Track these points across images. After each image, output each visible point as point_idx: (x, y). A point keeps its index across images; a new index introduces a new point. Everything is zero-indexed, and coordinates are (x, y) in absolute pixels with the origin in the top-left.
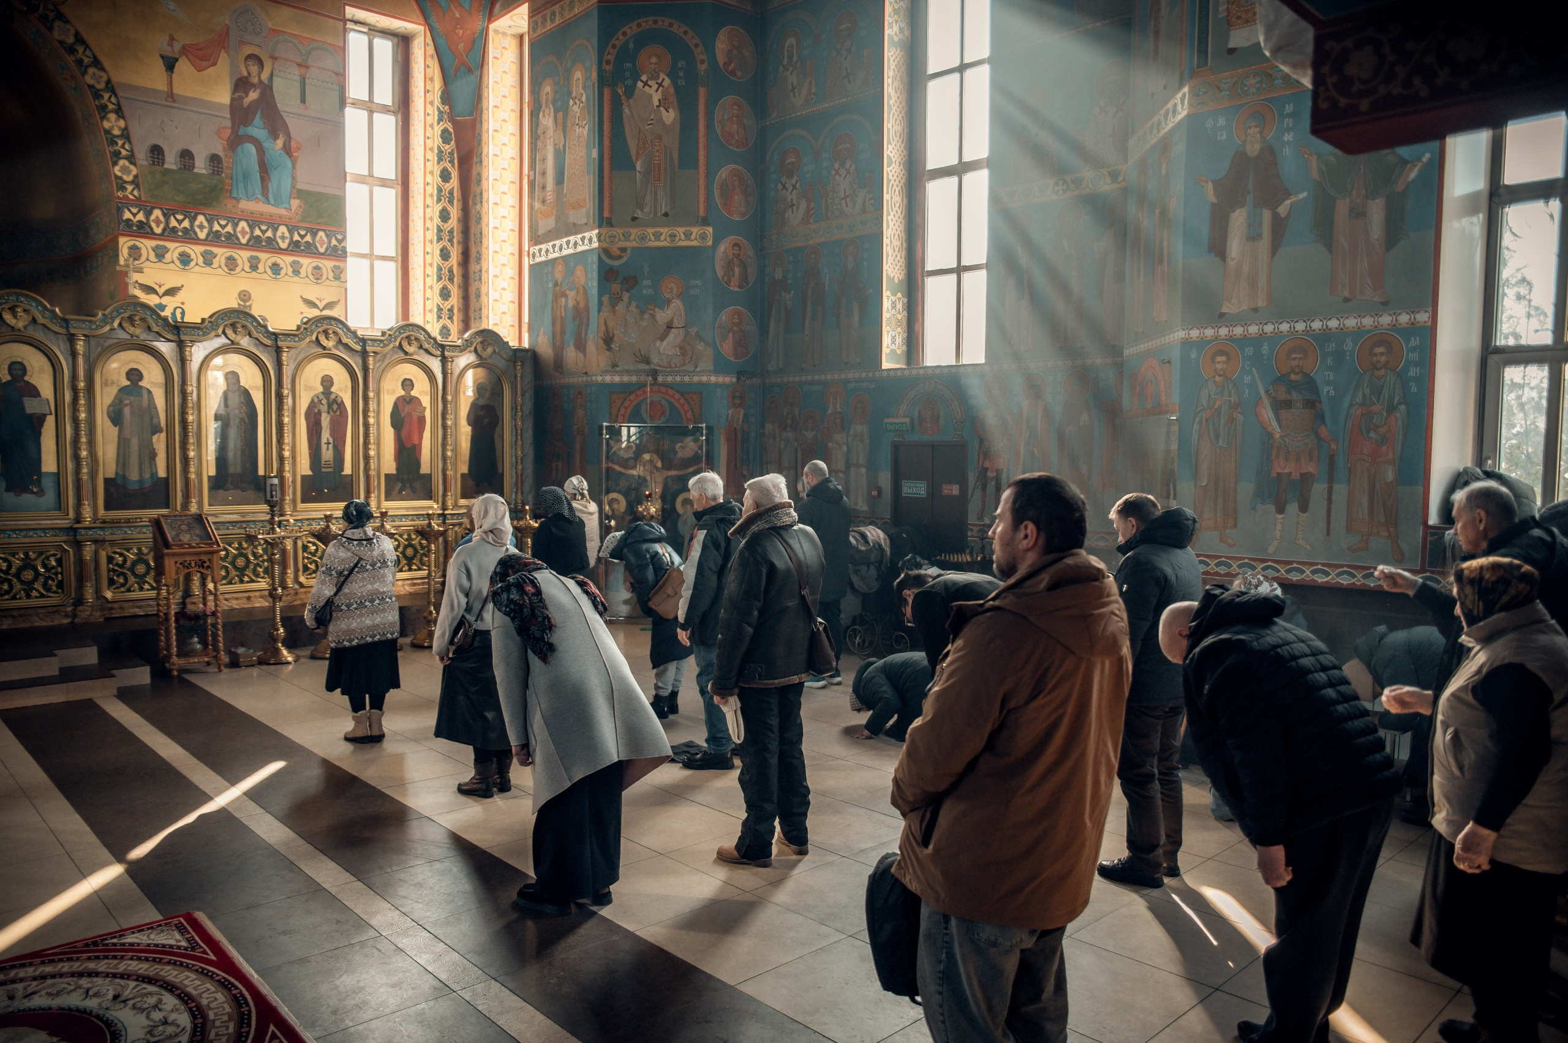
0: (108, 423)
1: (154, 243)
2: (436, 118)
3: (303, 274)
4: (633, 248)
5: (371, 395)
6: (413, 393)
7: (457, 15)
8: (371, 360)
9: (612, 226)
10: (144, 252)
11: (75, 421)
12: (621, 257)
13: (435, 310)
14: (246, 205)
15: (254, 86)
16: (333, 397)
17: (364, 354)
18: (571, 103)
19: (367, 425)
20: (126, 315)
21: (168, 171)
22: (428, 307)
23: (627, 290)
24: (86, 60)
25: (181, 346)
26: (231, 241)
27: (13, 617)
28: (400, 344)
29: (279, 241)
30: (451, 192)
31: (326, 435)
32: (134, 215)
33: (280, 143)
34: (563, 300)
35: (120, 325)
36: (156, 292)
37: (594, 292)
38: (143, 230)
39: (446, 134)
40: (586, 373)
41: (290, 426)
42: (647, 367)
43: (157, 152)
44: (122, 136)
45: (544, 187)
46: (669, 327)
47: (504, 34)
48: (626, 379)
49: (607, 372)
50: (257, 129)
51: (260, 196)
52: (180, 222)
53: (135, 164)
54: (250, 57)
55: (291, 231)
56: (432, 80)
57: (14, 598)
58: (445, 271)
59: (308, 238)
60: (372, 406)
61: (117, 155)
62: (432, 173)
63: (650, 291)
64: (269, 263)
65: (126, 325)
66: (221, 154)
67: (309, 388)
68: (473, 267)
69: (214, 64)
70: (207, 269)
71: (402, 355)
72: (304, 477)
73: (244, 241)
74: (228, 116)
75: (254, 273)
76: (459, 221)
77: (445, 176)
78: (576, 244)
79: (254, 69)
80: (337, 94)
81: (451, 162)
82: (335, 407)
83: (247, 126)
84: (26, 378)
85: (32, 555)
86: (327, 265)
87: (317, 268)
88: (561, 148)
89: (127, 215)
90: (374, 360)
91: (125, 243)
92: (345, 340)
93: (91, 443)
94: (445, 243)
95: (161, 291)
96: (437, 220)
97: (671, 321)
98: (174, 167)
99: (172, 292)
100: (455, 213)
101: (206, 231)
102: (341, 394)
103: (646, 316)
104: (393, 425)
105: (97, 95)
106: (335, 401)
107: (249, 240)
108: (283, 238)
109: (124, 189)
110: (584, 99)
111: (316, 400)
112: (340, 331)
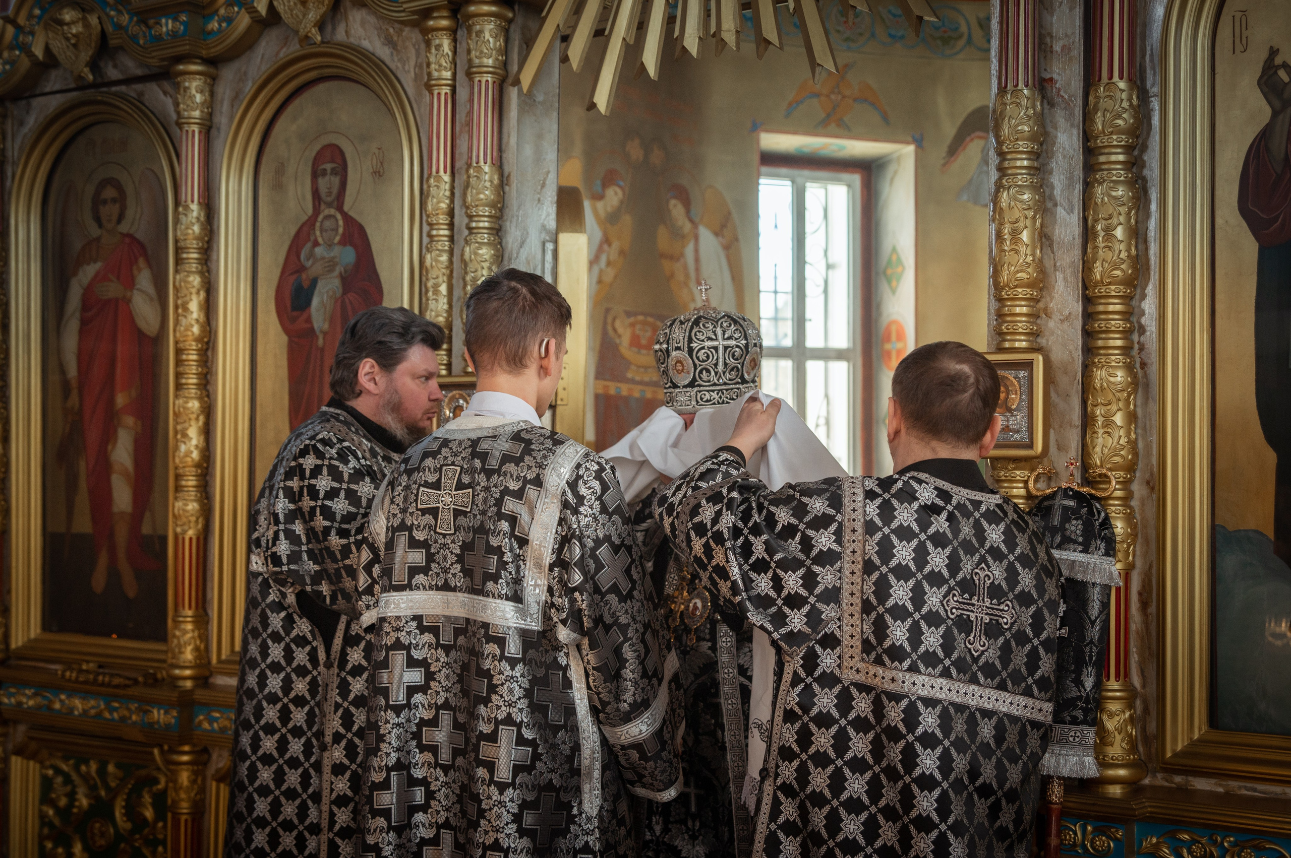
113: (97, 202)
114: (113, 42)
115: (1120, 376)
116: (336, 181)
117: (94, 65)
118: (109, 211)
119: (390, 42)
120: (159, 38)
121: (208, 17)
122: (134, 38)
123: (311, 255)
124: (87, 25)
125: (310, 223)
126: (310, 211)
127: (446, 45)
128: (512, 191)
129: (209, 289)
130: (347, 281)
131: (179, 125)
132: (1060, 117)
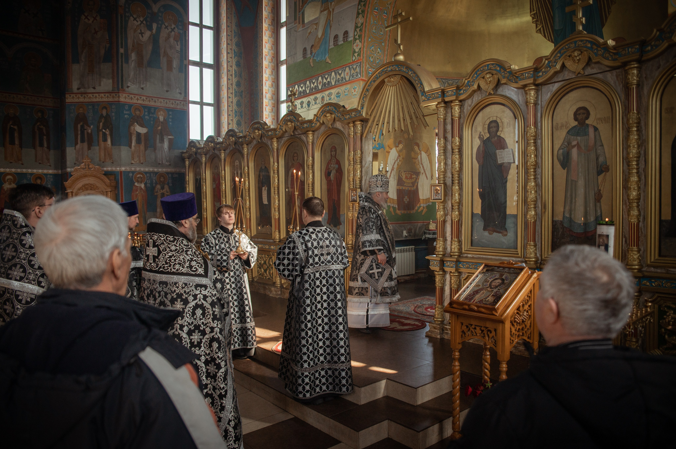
0: (558, 166)
35: (564, 65)
84: (498, 134)
93: (540, 186)
113: (294, 156)
114: (296, 128)
115: (457, 187)
116: (335, 153)
117: (293, 132)
118: (296, 158)
119: (343, 127)
120: (304, 128)
121: (312, 123)
122: (300, 127)
123: (331, 166)
124: (292, 125)
125: (330, 160)
127: (352, 129)
128: (364, 155)
129: (313, 173)
130: (337, 171)
131: (308, 143)
132: (448, 143)
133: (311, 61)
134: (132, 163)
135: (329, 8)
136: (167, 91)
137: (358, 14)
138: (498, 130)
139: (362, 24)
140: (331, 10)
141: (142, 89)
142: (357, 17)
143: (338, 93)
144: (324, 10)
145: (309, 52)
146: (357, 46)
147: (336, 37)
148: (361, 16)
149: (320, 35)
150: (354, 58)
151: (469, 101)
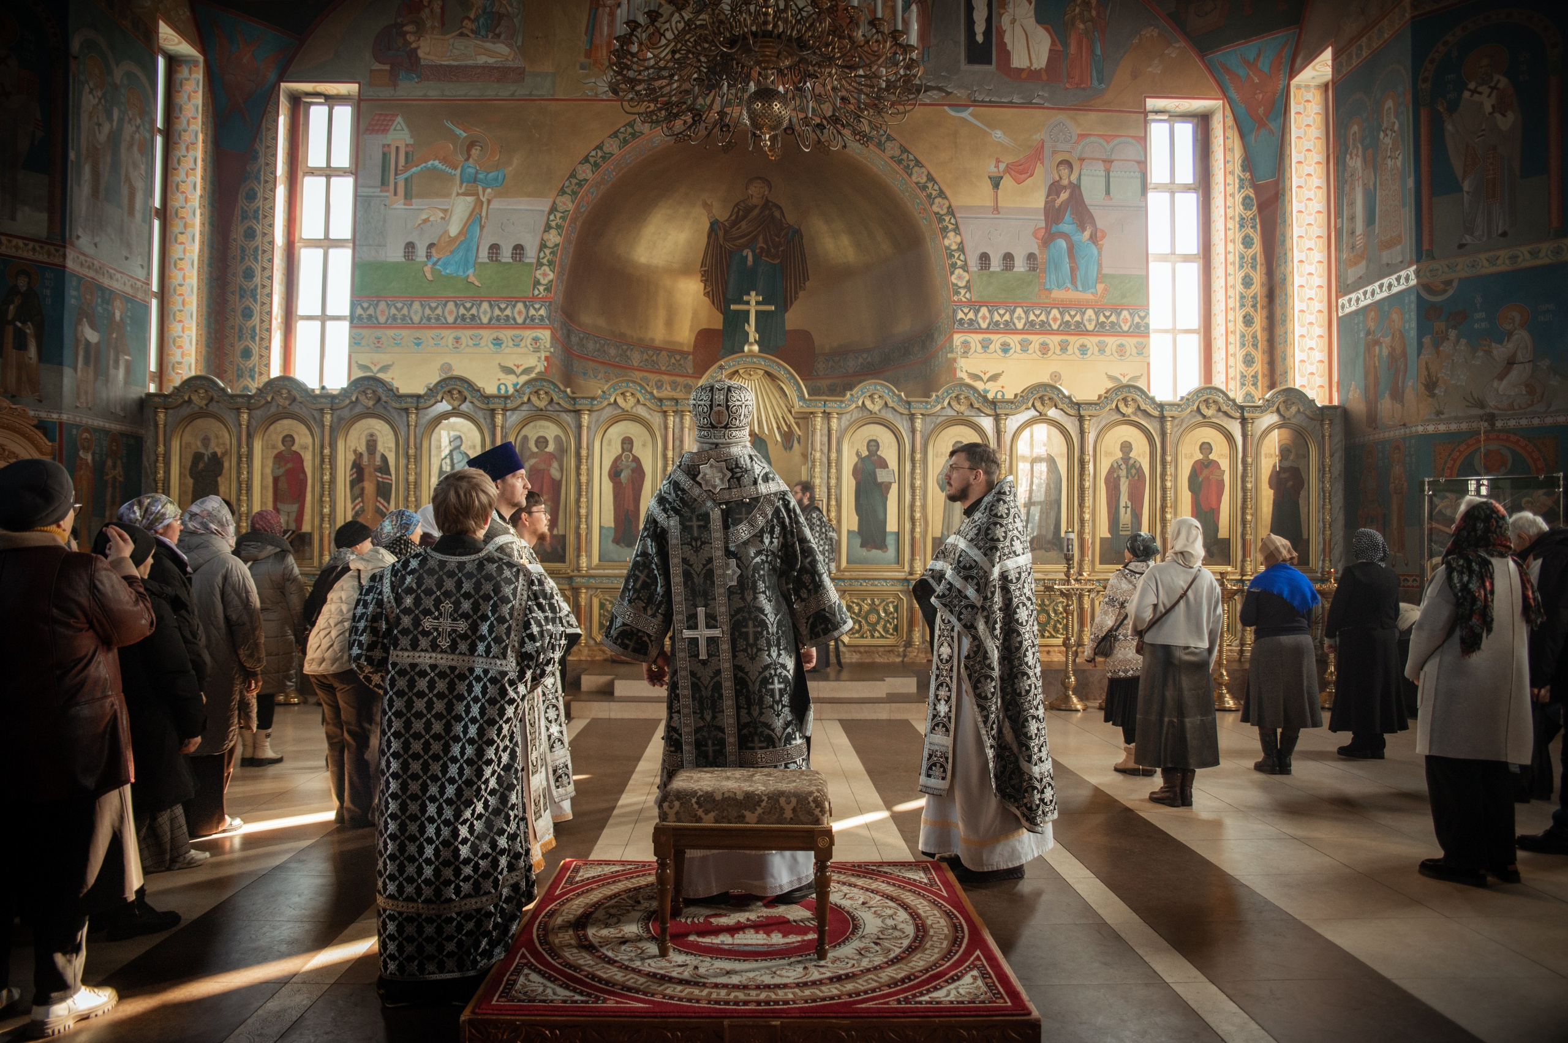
0: (938, 490)
1: (980, 337)
2: (1237, 186)
3: (1108, 352)
4: (1460, 279)
5: (1169, 459)
6: (1211, 457)
7: (1256, 80)
8: (1168, 425)
9: (1433, 258)
10: (973, 345)
11: (913, 487)
12: (1445, 291)
13: (1238, 377)
14: (1058, 294)
15: (1065, 187)
16: (1131, 462)
17: (1162, 419)
18: (1382, 135)
19: (1164, 489)
20: (954, 395)
21: (994, 272)
22: (1231, 375)
23: (1455, 327)
24: (934, 193)
25: (997, 418)
26: (1044, 329)
27: (860, 652)
28: (1198, 407)
29: (1087, 324)
30: (1254, 258)
31: (1124, 499)
32: (966, 314)
33: (1087, 234)
34: (1377, 349)
35: (949, 403)
36: (981, 379)
37: (1413, 333)
38: (972, 327)
39: (1248, 201)
40: (1404, 425)
41: (1091, 490)
42: (1480, 412)
43: (985, 258)
44: (958, 249)
45: (1353, 233)
46: (1511, 363)
47: (1307, 86)
48: (1453, 427)
49: (1430, 421)
50: (1067, 226)
51: (1069, 285)
52: (1002, 316)
53: (967, 272)
54: (1061, 163)
55: (1097, 314)
56: (1232, 150)
57: (862, 637)
58: (1249, 337)
59: (1113, 318)
60: (1170, 470)
61: (954, 266)
62: (1233, 241)
63: (1483, 325)
64: (1077, 345)
65: (953, 403)
66: (1037, 252)
67: (1108, 454)
68: (1279, 331)
69: (1031, 175)
70: (1024, 355)
71: (1200, 418)
72: (1103, 540)
73: (1055, 327)
74: (1043, 218)
75: (1064, 356)
76: (1262, 285)
77: (1247, 242)
78: (1390, 286)
79: (1065, 172)
80: (1139, 180)
81: (1254, 227)
82: (1134, 471)
83: (1057, 224)
84: (878, 453)
85: (877, 602)
86: (1130, 342)
87: (1121, 346)
88: (1372, 187)
89: (960, 315)
90: (1172, 425)
91: (958, 339)
92: (1143, 406)
93: (924, 507)
94: (1249, 309)
95: (985, 378)
96: (1239, 287)
97: (1514, 355)
98: (998, 269)
99: (994, 378)
100: (1258, 277)
101: (1023, 321)
102: (1140, 459)
103: (1480, 354)
104: (1191, 488)
105: (941, 219)
106: (1133, 466)
107: (1060, 326)
108: (1090, 320)
109: (957, 293)
110: (1396, 127)
111: (1115, 465)
112: (1139, 398)
114: (554, 401)
115: (833, 503)
118: (542, 445)
125: (621, 456)
126: (620, 451)
130: (633, 471)
131: (579, 427)
132: (823, 456)
133: (427, 269)
134: (77, 407)
135: (478, 195)
136: (127, 258)
137: (548, 228)
138: (878, 449)
139: (557, 245)
140: (484, 200)
141: (96, 245)
142: (545, 231)
143: (497, 339)
144: (465, 194)
145: (421, 253)
146: (545, 275)
147: (495, 248)
148: (553, 232)
149: (454, 230)
150: (536, 292)
151: (848, 416)
